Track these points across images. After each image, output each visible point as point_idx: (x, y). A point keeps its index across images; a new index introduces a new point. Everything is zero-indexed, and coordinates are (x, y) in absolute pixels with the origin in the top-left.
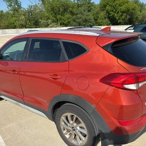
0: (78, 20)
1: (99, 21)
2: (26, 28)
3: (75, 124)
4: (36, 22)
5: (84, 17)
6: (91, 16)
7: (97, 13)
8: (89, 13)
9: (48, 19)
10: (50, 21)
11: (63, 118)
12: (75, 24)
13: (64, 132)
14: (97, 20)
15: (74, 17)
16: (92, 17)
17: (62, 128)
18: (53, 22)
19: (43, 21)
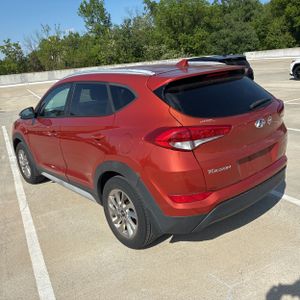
0: (222, 41)
1: (269, 38)
2: (119, 63)
3: (124, 206)
4: (138, 50)
5: (234, 34)
6: (250, 30)
7: (266, 22)
8: (248, 24)
9: (161, 42)
10: (164, 46)
11: (111, 198)
12: (214, 48)
13: (114, 220)
14: (264, 37)
15: (214, 34)
16: (254, 32)
17: (111, 213)
18: (171, 47)
19: (150, 48)
